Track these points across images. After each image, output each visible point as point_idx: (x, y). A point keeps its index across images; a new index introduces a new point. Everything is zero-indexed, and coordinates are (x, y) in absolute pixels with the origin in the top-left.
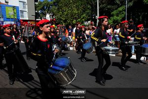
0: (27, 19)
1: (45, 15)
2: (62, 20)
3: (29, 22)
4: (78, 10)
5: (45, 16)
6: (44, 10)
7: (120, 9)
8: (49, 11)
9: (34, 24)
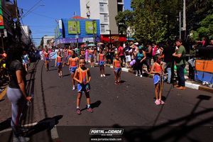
0: (108, 33)
5: (126, 30)
9: (116, 39)
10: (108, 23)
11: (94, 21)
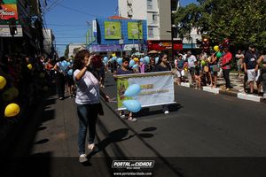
1: (189, 30)
3: (160, 45)
5: (189, 32)
6: (188, 21)
8: (197, 23)
9: (169, 47)
10: (158, 25)
11: (139, 21)
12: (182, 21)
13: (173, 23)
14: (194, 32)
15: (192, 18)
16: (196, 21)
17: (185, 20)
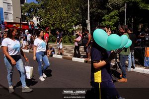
2: (50, 23)
3: (14, 25)
4: (67, 13)
5: (32, 19)
6: (31, 12)
7: (112, 14)
8: (36, 14)
10: (12, 12)
12: (27, 12)
13: (22, 12)
14: (35, 19)
15: (33, 10)
16: (36, 13)
17: (29, 11)
